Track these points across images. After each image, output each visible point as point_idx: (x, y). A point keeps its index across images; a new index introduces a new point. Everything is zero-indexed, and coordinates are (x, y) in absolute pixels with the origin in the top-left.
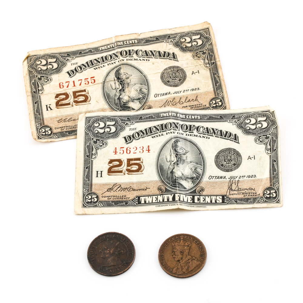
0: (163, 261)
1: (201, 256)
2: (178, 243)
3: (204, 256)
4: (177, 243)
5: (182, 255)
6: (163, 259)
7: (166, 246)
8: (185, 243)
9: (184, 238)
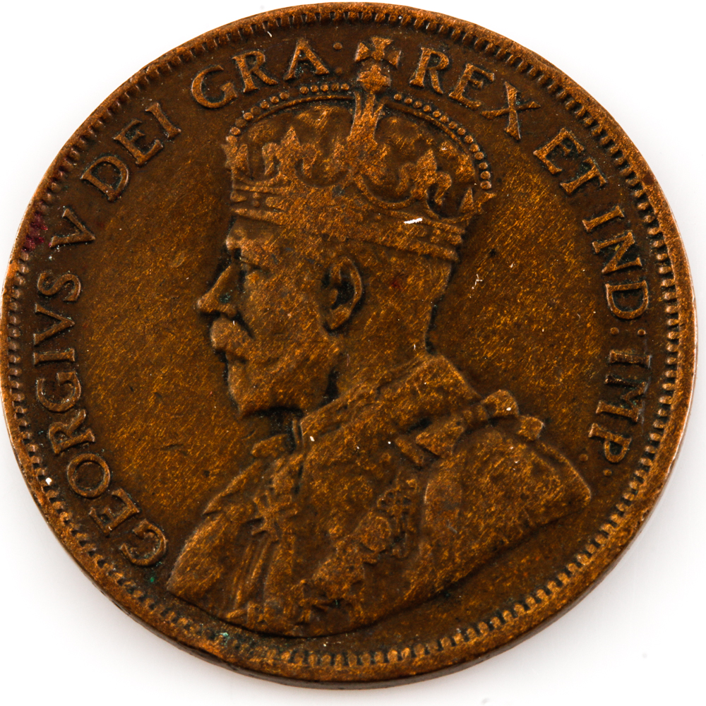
0: (58, 391)
1: (613, 390)
2: (305, 133)
3: (650, 400)
4: (291, 134)
5: (343, 329)
6: (61, 363)
7: (135, 168)
8: (413, 158)
9: (401, 73)
